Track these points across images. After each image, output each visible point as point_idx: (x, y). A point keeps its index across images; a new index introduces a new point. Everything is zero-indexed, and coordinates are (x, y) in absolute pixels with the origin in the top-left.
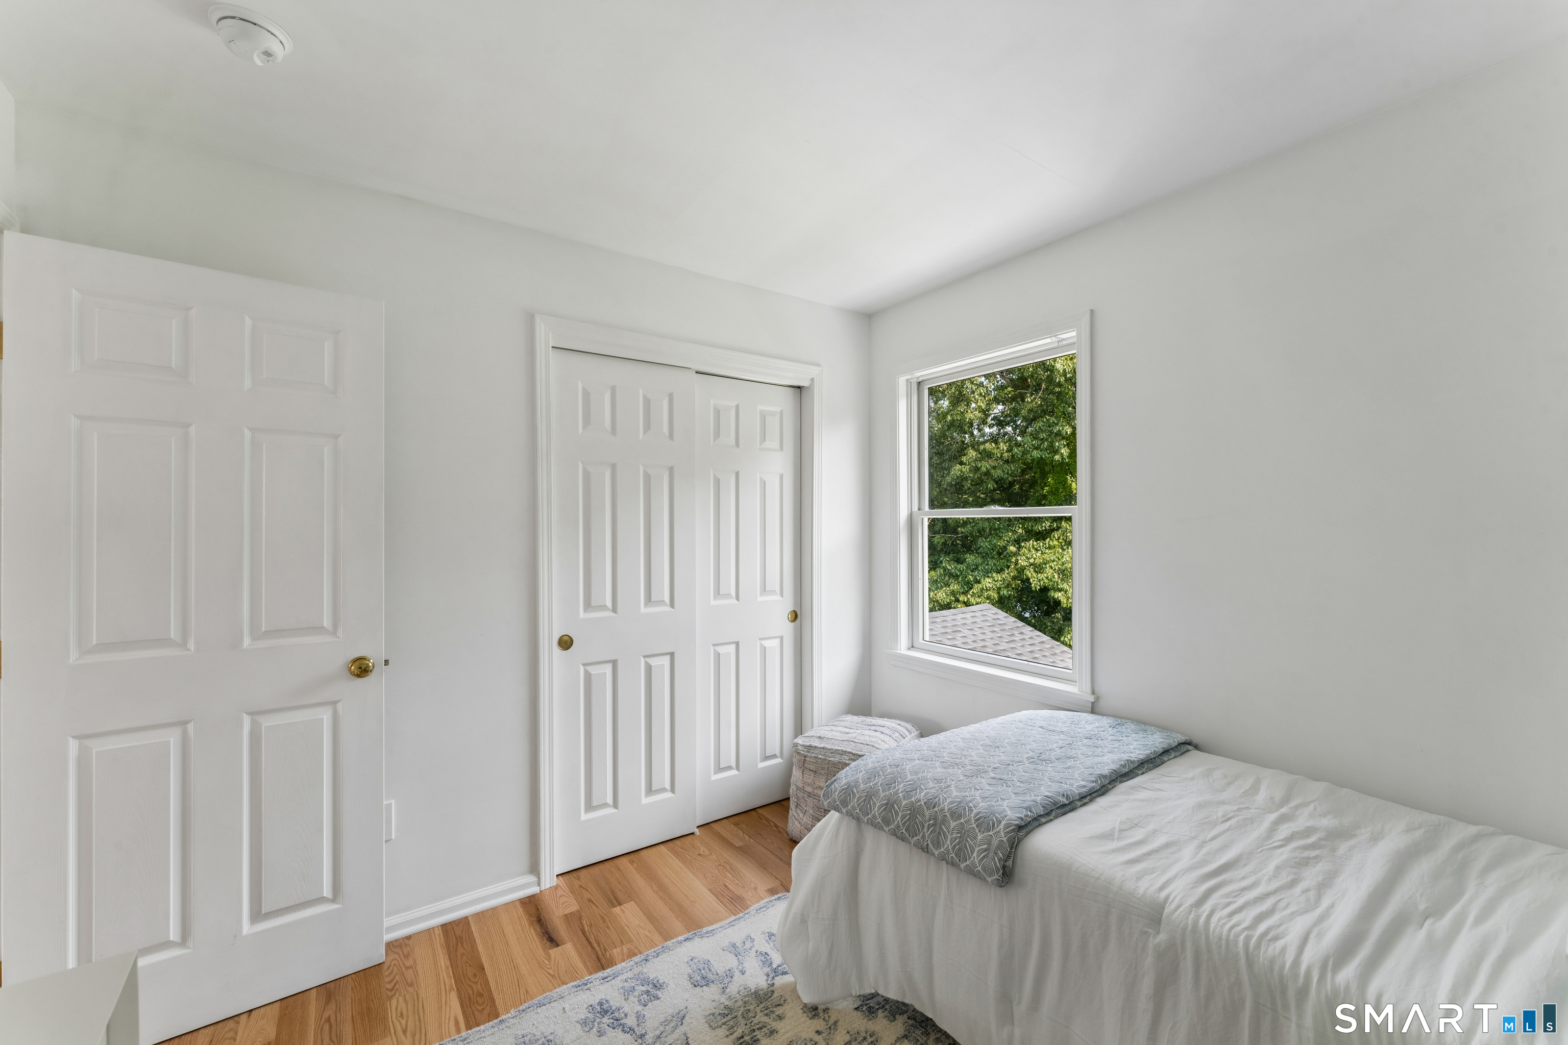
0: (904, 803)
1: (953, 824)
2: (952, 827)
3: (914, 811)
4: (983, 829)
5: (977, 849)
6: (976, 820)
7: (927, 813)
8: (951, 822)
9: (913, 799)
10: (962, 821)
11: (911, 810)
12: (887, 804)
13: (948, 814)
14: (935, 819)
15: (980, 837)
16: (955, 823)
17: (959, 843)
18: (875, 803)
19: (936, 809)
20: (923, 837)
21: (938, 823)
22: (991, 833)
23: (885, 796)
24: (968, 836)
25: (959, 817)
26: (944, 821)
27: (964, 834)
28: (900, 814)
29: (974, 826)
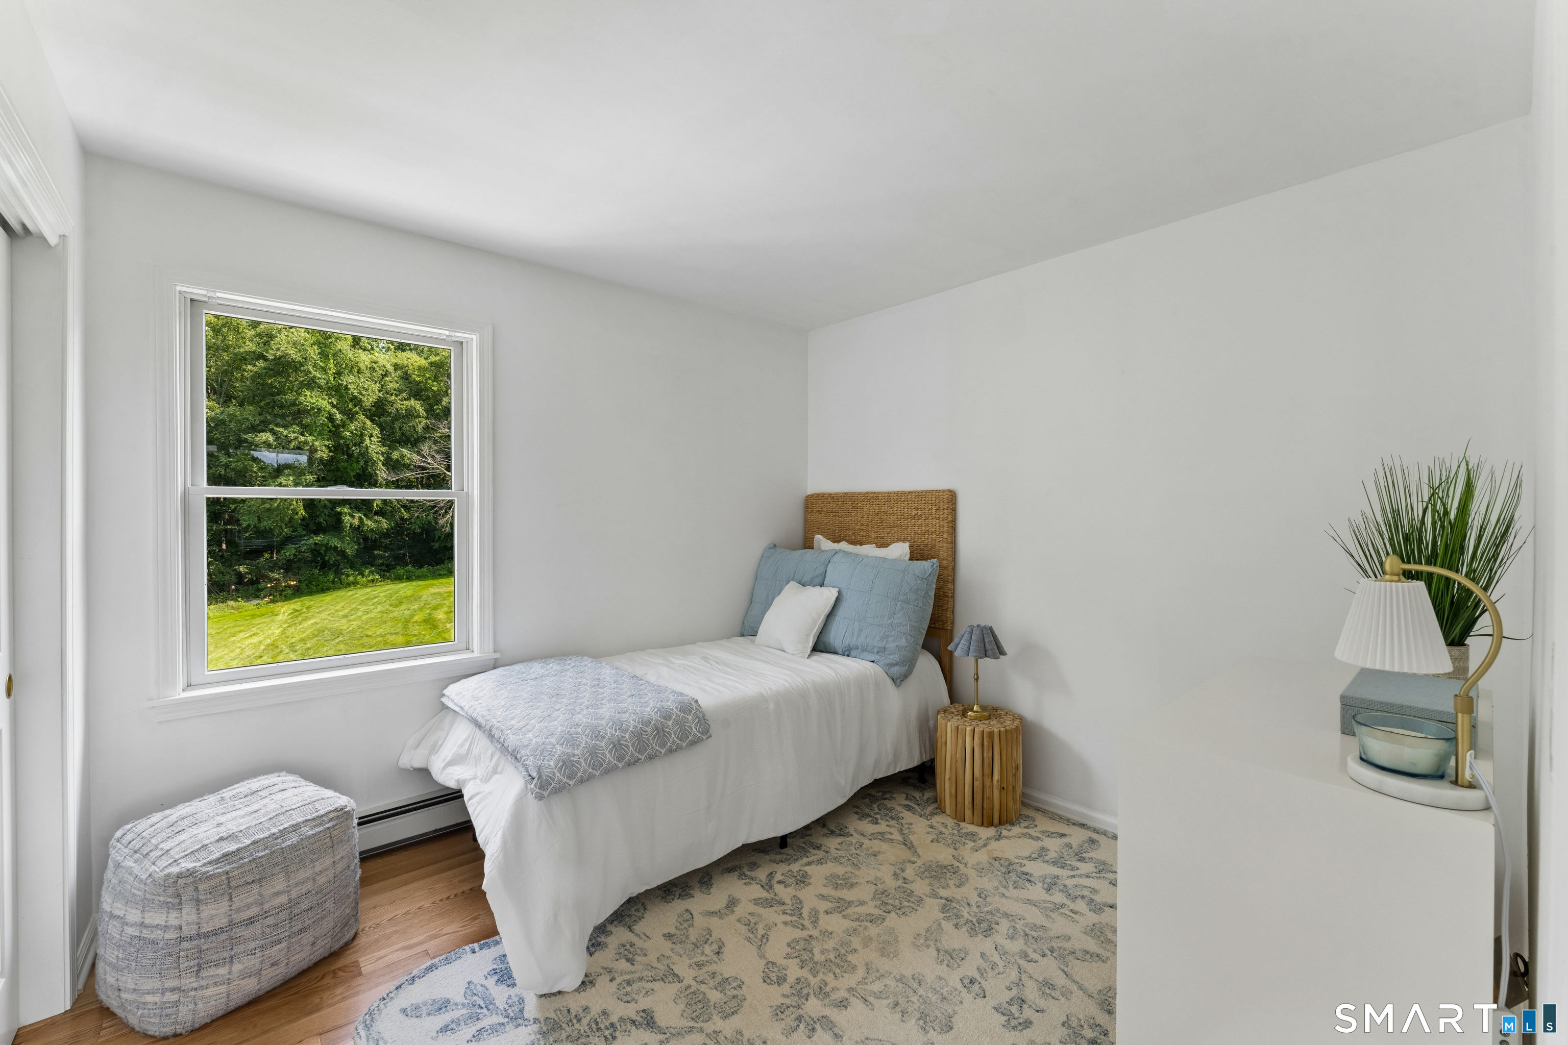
0: (627, 736)
1: (670, 723)
2: (671, 725)
3: (639, 735)
4: (688, 713)
5: (693, 726)
6: (680, 711)
7: (649, 729)
8: (668, 722)
9: (631, 729)
10: (674, 717)
11: (636, 736)
12: (614, 746)
13: (662, 720)
14: (657, 729)
15: (690, 718)
16: (671, 722)
17: (680, 731)
18: (604, 753)
19: (653, 723)
20: (653, 748)
21: (660, 732)
22: (693, 712)
23: (606, 743)
24: (684, 722)
25: (670, 717)
26: (664, 725)
27: (680, 723)
28: (630, 745)
29: (683, 714)
